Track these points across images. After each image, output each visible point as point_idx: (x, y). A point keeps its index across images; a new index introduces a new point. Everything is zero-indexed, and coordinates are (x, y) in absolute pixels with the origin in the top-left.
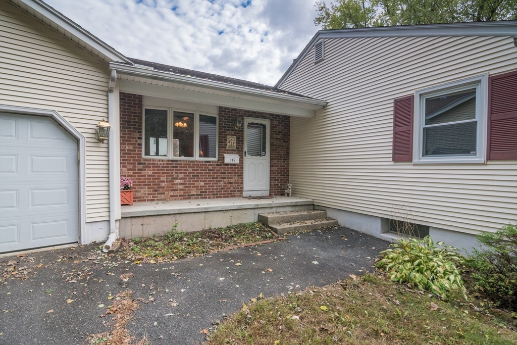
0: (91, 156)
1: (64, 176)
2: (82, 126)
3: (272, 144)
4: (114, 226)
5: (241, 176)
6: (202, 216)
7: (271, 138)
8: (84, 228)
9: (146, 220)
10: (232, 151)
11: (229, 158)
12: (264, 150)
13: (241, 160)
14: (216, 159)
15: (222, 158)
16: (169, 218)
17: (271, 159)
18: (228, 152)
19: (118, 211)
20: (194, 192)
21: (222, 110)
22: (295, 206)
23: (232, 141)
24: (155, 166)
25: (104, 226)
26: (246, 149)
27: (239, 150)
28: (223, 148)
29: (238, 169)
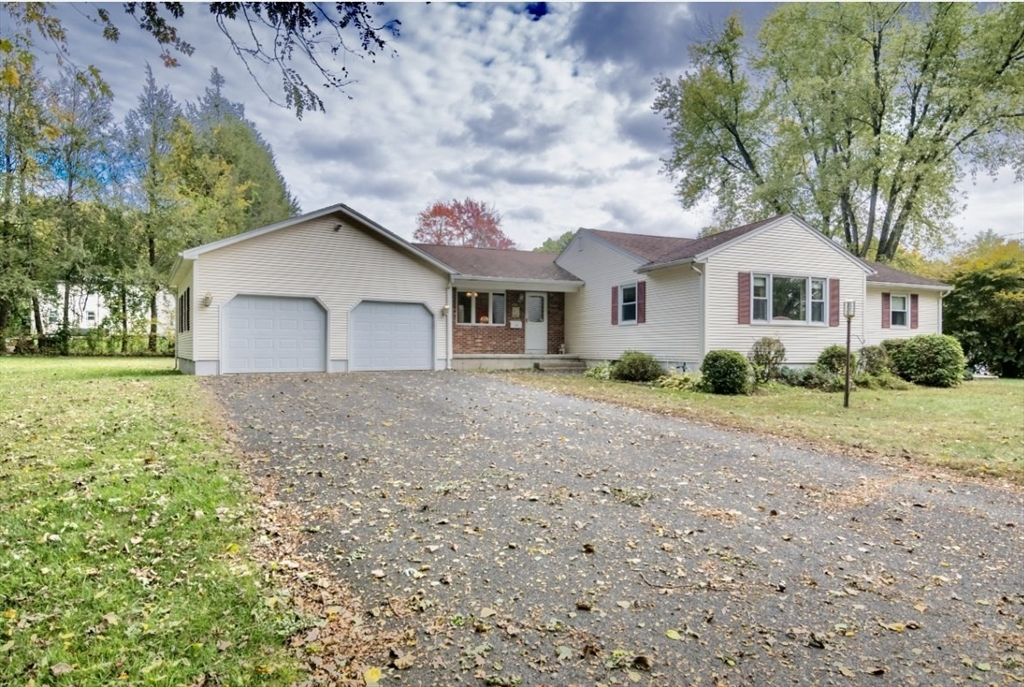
0: (440, 324)
1: (426, 334)
2: (435, 308)
3: (549, 312)
4: (449, 362)
5: (523, 337)
6: (496, 361)
7: (549, 307)
8: (436, 361)
9: (465, 361)
10: (516, 319)
11: (515, 324)
12: (542, 317)
13: (523, 325)
14: (504, 325)
15: (508, 324)
16: (477, 361)
17: (549, 325)
18: (513, 319)
19: (451, 356)
20: (489, 348)
21: (507, 291)
22: (563, 359)
23: (516, 311)
24: (464, 330)
25: (444, 362)
26: (527, 316)
27: (522, 318)
28: (510, 317)
29: (521, 332)
